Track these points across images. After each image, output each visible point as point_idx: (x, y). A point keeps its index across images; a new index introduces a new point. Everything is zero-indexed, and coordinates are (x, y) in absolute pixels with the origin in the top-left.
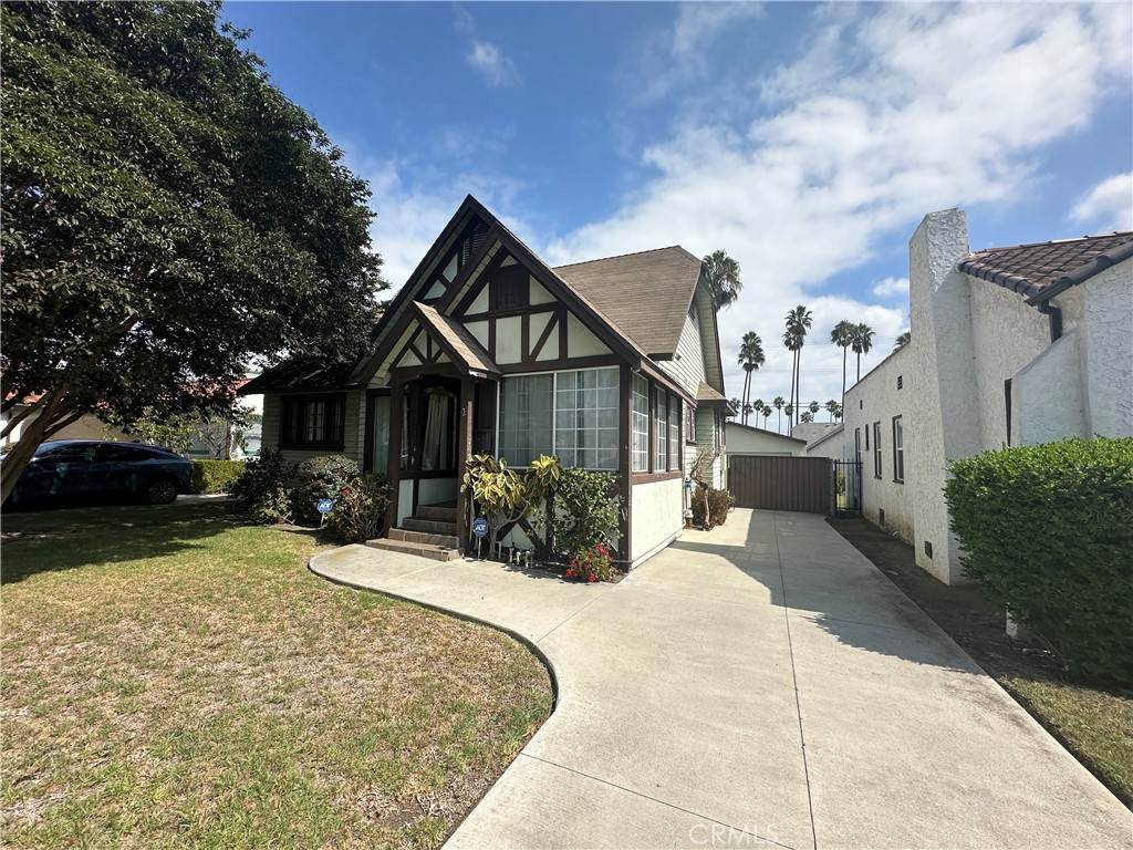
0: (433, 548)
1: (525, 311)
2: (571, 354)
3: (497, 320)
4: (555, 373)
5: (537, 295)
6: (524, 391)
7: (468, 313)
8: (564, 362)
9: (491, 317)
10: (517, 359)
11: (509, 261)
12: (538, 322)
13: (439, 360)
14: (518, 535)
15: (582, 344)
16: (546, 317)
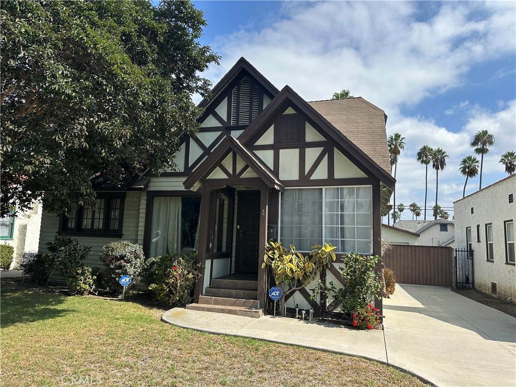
0: (243, 308)
1: (302, 145)
2: (337, 175)
3: (280, 150)
4: (324, 188)
5: (311, 135)
6: (299, 199)
7: (256, 144)
8: (331, 181)
9: (276, 148)
10: (295, 176)
11: (290, 111)
12: (312, 154)
13: (243, 176)
14: (298, 299)
15: (344, 169)
16: (318, 151)
